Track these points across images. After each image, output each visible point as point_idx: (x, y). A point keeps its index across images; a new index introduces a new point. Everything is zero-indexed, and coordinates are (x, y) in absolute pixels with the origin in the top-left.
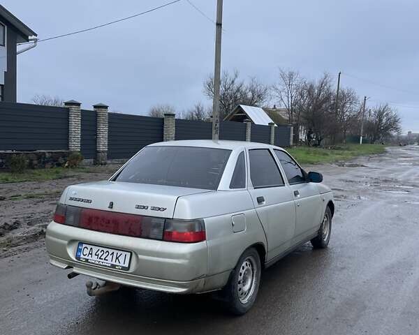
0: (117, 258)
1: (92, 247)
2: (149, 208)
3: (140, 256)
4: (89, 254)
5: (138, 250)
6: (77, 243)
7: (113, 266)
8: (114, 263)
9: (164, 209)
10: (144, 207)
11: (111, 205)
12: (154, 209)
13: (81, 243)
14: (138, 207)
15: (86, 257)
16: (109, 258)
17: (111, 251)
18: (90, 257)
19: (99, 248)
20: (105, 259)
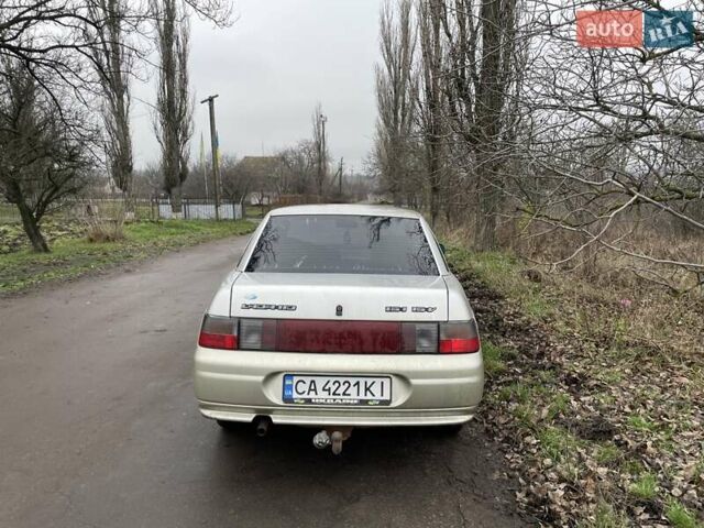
0: (367, 389)
1: (314, 378)
2: (409, 310)
3: (414, 382)
4: (310, 390)
5: (409, 372)
6: (281, 377)
7: (363, 402)
8: (362, 397)
9: (434, 309)
10: (401, 309)
11: (339, 310)
12: (417, 310)
13: (289, 376)
14: (391, 310)
15: (305, 396)
16: (353, 391)
17: (353, 381)
18: (312, 395)
19: (327, 379)
20: (344, 394)
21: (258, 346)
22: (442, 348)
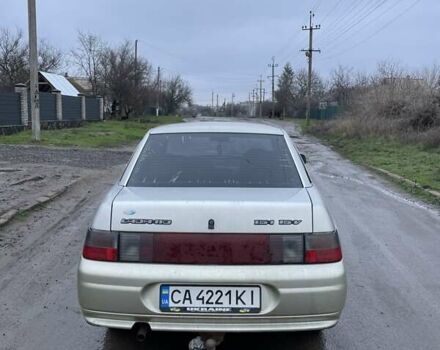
0: (238, 298)
1: (188, 288)
2: (277, 222)
3: (282, 291)
4: (185, 299)
5: (276, 282)
6: (158, 287)
7: (235, 310)
8: (234, 305)
9: (299, 222)
10: (269, 222)
11: (211, 224)
12: (283, 222)
13: (165, 285)
14: (259, 223)
15: (180, 305)
16: (225, 300)
17: (225, 290)
18: (187, 304)
19: (201, 288)
20: (217, 303)
21: (137, 258)
22: (308, 258)
